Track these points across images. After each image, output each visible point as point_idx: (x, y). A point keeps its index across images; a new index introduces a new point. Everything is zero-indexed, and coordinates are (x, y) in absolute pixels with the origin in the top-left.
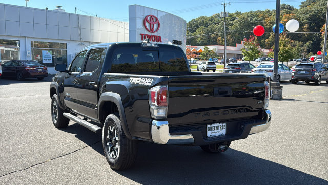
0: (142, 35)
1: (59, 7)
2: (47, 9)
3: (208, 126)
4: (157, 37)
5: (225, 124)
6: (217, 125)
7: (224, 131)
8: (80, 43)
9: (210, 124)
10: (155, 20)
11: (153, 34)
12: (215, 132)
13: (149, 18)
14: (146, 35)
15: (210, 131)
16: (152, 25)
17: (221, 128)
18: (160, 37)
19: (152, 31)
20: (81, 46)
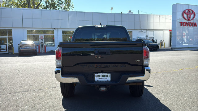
0: (181, 23)
1: (130, 11)
2: (122, 13)
3: (96, 74)
4: (193, 23)
5: (110, 74)
6: (103, 74)
7: (109, 79)
8: (140, 30)
9: (98, 73)
10: (191, 12)
11: (190, 22)
12: (101, 79)
13: (187, 11)
14: (184, 22)
15: (97, 78)
16: (189, 16)
17: (106, 76)
18: (195, 24)
19: (189, 19)
20: (141, 33)
